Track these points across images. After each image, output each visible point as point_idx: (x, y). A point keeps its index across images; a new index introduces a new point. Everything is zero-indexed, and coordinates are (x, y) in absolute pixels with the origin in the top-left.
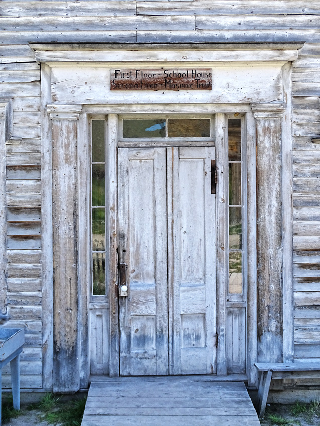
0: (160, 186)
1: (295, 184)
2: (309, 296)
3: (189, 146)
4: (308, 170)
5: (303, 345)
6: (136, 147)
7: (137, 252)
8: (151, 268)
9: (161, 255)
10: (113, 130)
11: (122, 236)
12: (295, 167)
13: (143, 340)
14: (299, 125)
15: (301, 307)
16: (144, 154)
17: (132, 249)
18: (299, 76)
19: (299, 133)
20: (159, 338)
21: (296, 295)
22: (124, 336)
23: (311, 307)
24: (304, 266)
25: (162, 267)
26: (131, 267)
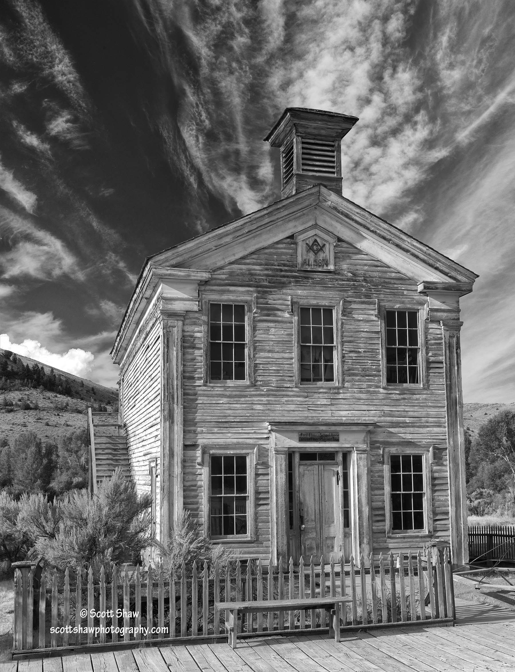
0: (316, 482)
1: (372, 480)
2: (378, 528)
3: (328, 464)
4: (377, 474)
5: (377, 549)
6: (306, 465)
7: (308, 511)
8: (313, 517)
9: (317, 511)
10: (297, 458)
11: (301, 503)
12: (372, 473)
13: (311, 549)
14: (372, 456)
15: (375, 533)
16: (310, 468)
17: (305, 509)
18: (372, 436)
19: (373, 459)
20: (317, 548)
21: (373, 527)
22: (303, 547)
23: (379, 533)
24: (376, 515)
25: (318, 516)
26: (305, 517)
